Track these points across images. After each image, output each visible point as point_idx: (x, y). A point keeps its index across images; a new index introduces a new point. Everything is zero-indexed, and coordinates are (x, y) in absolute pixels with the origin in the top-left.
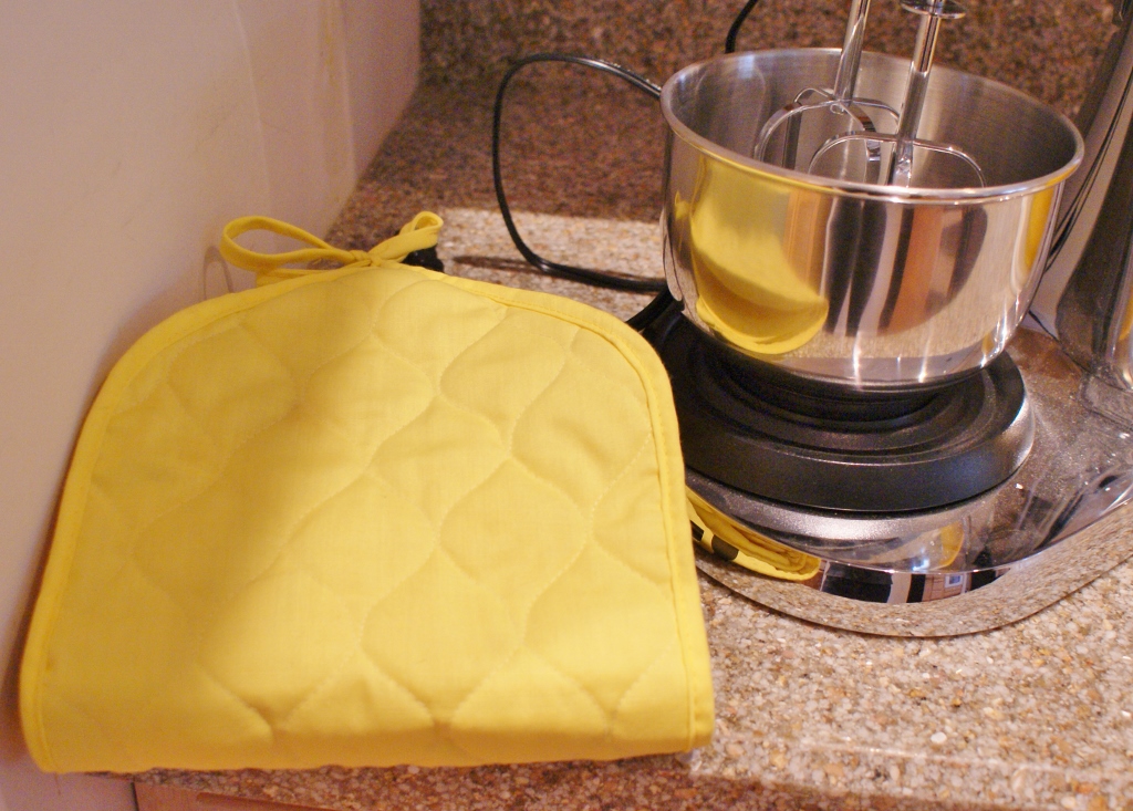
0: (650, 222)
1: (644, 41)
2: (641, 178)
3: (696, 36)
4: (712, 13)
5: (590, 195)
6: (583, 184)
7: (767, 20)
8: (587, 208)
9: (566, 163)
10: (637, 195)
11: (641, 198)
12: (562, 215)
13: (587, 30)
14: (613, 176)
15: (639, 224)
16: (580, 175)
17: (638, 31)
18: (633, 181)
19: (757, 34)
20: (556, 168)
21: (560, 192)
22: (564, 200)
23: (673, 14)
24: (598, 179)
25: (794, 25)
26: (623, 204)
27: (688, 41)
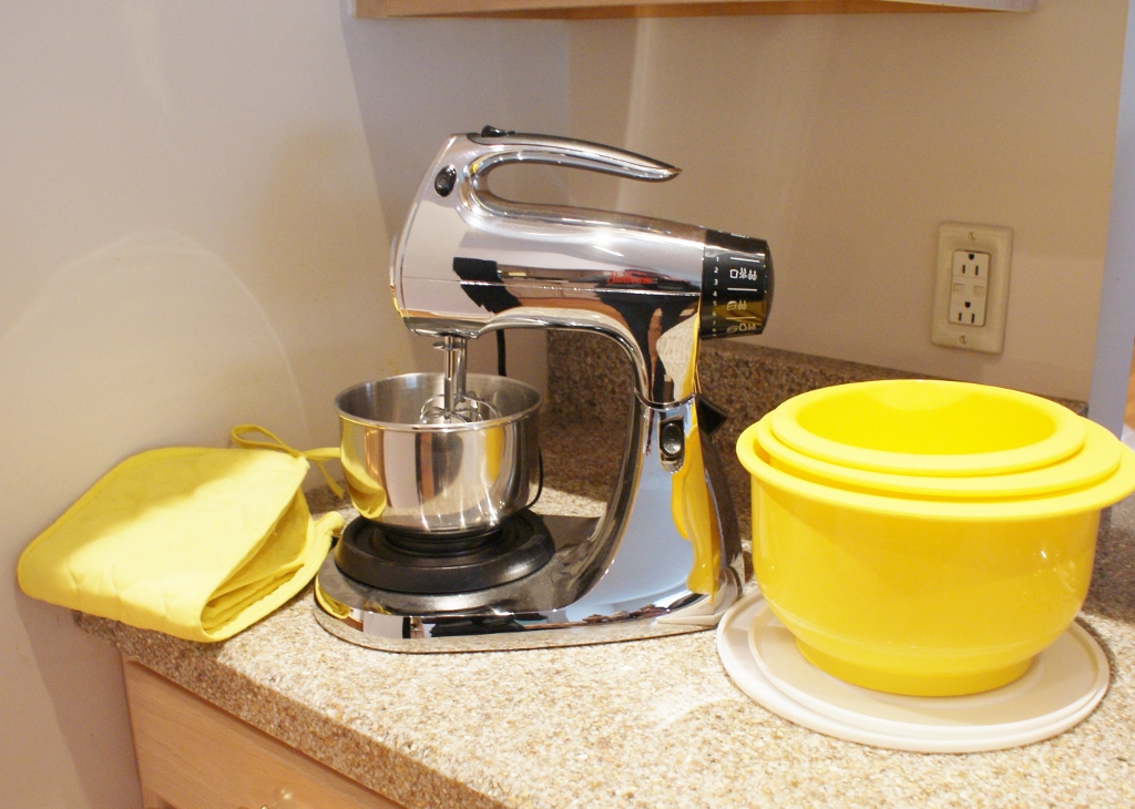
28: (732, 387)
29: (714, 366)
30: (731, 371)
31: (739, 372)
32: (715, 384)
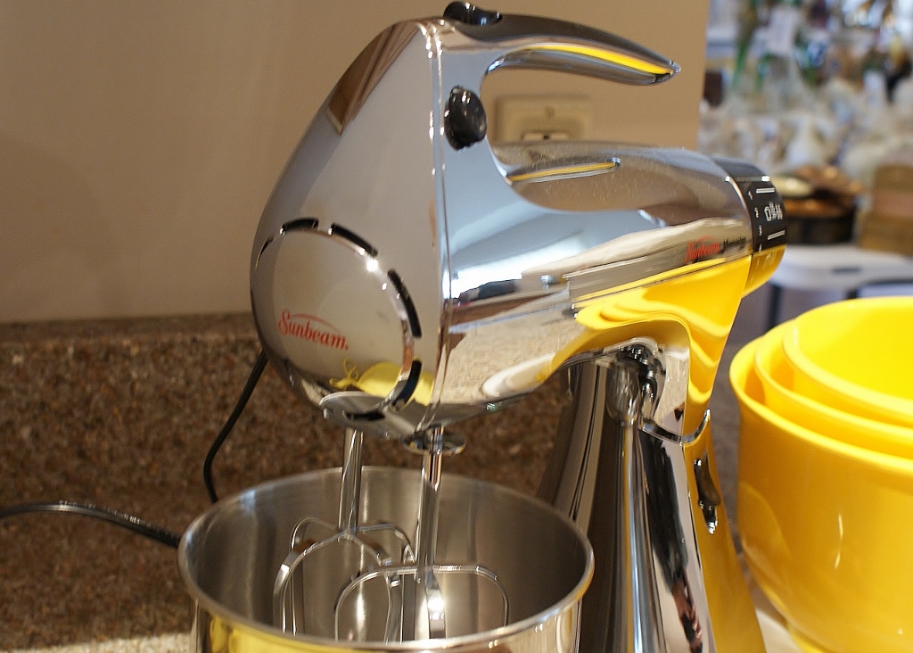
0: (131, 637)
1: (75, 434)
2: (106, 585)
3: (127, 423)
4: (141, 398)
5: (60, 616)
6: (49, 604)
7: (197, 396)
8: (61, 633)
9: (23, 582)
10: (108, 608)
11: (113, 609)
12: (36, 648)
13: (14, 433)
14: (76, 588)
15: (121, 642)
16: (42, 594)
17: (69, 426)
18: (99, 590)
19: (188, 411)
20: (15, 591)
21: (27, 618)
22: (32, 628)
23: (101, 405)
24: (63, 595)
25: (224, 397)
26: (98, 622)
27: (119, 428)
28: (225, 385)
29: (190, 360)
30: (222, 361)
31: (236, 360)
32: (193, 387)
